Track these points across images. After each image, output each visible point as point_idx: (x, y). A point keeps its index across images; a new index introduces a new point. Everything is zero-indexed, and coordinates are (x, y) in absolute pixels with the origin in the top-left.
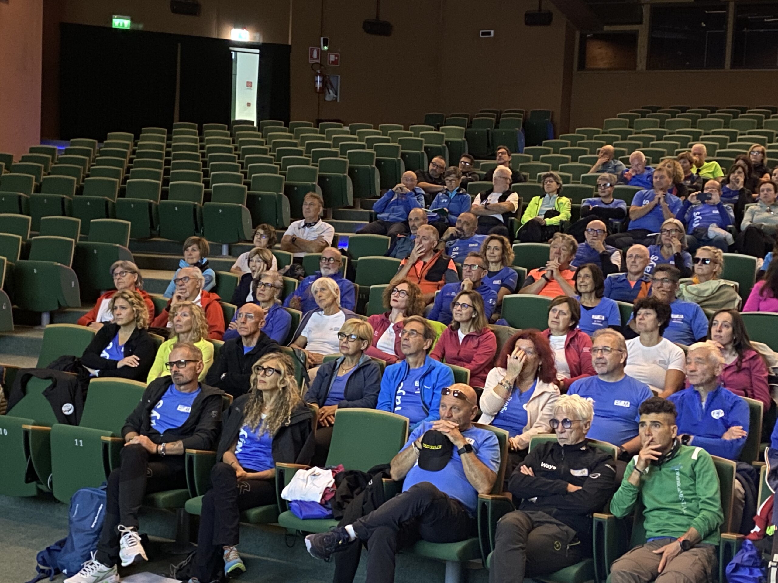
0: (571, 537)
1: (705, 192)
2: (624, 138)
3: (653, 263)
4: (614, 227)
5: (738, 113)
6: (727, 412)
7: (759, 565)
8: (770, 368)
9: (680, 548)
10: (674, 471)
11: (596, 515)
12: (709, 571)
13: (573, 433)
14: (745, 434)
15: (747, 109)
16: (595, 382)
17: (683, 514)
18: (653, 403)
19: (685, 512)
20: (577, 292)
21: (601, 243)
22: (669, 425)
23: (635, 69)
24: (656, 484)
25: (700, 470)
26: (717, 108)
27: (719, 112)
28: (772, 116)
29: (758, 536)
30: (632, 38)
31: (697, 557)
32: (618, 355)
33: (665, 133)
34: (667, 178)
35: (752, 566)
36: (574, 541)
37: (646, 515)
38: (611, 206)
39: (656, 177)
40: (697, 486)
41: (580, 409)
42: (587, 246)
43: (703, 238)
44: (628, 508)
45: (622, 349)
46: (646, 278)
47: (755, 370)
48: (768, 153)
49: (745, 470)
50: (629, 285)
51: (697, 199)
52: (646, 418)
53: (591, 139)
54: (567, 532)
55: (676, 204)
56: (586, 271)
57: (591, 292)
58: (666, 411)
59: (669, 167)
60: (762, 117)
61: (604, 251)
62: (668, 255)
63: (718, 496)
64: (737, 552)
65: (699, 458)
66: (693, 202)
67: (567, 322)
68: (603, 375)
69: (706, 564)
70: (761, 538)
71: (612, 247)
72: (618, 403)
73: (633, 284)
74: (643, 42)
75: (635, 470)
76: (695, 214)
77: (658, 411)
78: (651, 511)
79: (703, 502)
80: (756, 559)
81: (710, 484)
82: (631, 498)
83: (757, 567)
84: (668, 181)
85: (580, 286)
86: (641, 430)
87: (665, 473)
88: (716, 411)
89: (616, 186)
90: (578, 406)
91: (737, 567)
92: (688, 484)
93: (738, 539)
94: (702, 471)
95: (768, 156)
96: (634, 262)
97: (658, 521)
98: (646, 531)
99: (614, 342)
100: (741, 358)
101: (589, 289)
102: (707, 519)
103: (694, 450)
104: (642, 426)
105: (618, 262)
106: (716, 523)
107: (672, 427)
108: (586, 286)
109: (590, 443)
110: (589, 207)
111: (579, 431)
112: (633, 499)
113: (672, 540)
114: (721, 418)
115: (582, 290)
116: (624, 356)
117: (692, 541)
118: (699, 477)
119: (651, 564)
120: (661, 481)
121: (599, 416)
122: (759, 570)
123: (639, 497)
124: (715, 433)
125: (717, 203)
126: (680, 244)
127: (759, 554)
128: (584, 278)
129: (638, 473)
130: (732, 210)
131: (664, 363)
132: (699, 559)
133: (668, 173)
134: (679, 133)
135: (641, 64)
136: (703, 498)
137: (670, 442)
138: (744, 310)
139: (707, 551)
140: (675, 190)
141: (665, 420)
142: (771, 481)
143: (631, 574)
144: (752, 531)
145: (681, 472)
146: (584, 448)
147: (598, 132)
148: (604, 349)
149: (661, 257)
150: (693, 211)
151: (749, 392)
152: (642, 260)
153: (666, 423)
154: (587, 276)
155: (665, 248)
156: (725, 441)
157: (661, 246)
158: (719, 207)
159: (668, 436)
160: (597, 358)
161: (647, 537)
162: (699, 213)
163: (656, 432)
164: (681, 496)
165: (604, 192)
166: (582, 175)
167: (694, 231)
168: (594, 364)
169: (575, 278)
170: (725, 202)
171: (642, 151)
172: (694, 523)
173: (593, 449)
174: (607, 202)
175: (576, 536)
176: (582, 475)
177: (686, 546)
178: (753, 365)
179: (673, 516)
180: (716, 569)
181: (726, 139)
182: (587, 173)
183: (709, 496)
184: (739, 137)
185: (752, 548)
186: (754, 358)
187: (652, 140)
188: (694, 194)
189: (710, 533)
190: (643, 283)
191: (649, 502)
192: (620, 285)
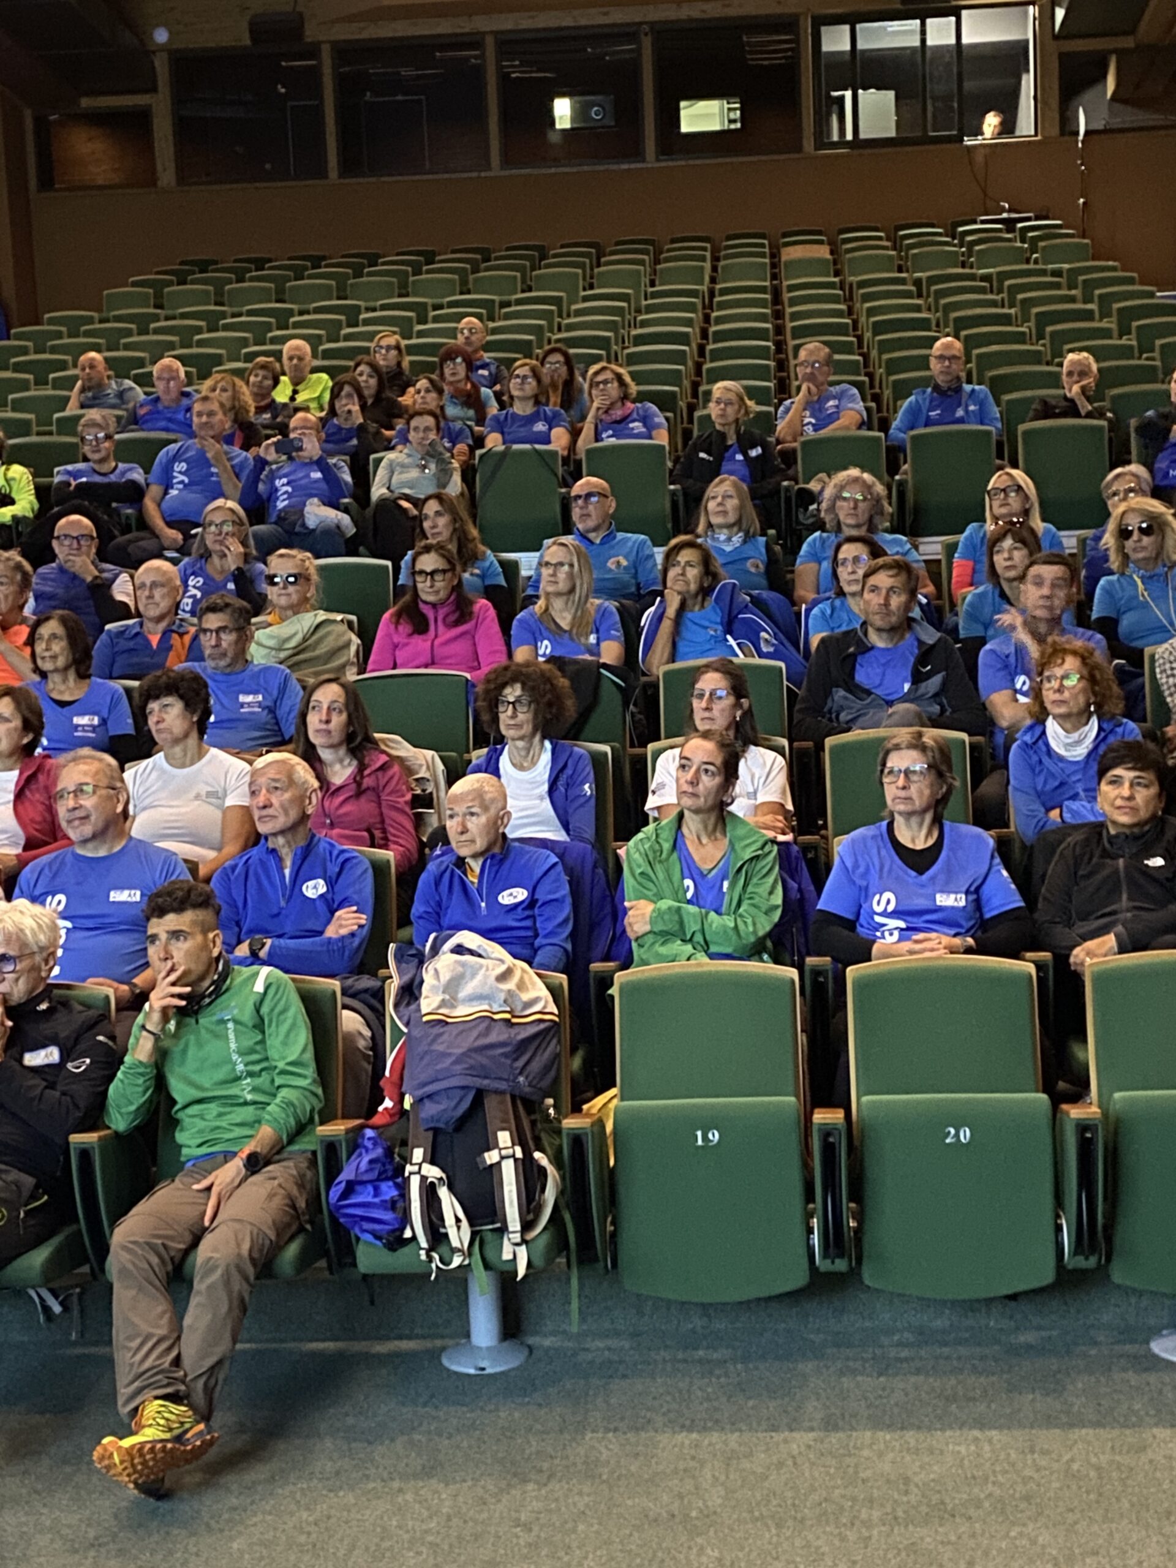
0: (26, 1194)
1: (292, 436)
2: (143, 331)
3: (194, 591)
4: (123, 520)
5: (363, 266)
6: (331, 884)
7: (390, 1174)
8: (411, 779)
9: (244, 1170)
10: (223, 1022)
11: (75, 1138)
12: (302, 1204)
13: (21, 981)
14: (363, 919)
15: (379, 256)
16: (69, 858)
17: (246, 1103)
18: (170, 894)
19: (249, 1097)
20: (37, 670)
21: (89, 562)
22: (205, 932)
23: (155, 185)
24: (192, 1052)
25: (272, 1010)
26: (324, 258)
27: (327, 266)
28: (425, 268)
29: (391, 1116)
30: (139, 122)
31: (276, 1182)
32: (109, 798)
33: (223, 315)
34: (220, 416)
35: (379, 1179)
36: (33, 1197)
37: (180, 1115)
38: (113, 478)
39: (200, 414)
40: (268, 1042)
41: (32, 930)
42: (62, 570)
43: (298, 529)
44: (138, 1109)
45: (115, 787)
46: (181, 626)
47: (388, 790)
48: (407, 346)
49: (366, 991)
50: (148, 643)
51: (277, 452)
52: (159, 925)
53: (77, 336)
54: (16, 1183)
55: (243, 464)
56: (51, 627)
57: (66, 669)
58: (196, 906)
59: (224, 390)
60: (406, 272)
61: (96, 578)
62: (222, 571)
63: (309, 1055)
64: (349, 1157)
65: (267, 988)
66: (269, 458)
67: (16, 736)
68: (85, 842)
69: (295, 1192)
70: (396, 1118)
71: (111, 567)
72: (116, 896)
73: (155, 640)
74: (163, 128)
75: (144, 1033)
76: (278, 483)
77: (179, 909)
78: (186, 1107)
79: (283, 1072)
80: (384, 1165)
81: (292, 1035)
82: (140, 1089)
83: (387, 1179)
84: (224, 422)
85: (43, 658)
86: (151, 950)
87: (207, 1029)
88: (311, 883)
89: (117, 437)
90: (28, 923)
91: (351, 1188)
92: (251, 1043)
93: (348, 1131)
94: (277, 1011)
95: (409, 354)
96: (150, 597)
97: (201, 1124)
98: (180, 1147)
99: (97, 773)
100: (362, 768)
101: (61, 662)
102: (290, 1104)
103: (257, 973)
104: (153, 942)
105: (128, 595)
106: (308, 1108)
107: (211, 935)
108: (54, 657)
109: (56, 992)
110: (69, 485)
111: (34, 974)
112: (145, 1092)
113: (228, 1156)
114: (322, 896)
115: (47, 666)
116: (123, 798)
117: (265, 1151)
118: (270, 1026)
119: (189, 1213)
120: (200, 1045)
121: (81, 929)
122: (391, 1183)
123: (160, 1083)
124: (311, 925)
125: (315, 458)
126: (241, 549)
127: (389, 1152)
128: (49, 641)
129: (151, 1037)
130: (346, 469)
131: (216, 796)
132: (280, 1185)
133: (222, 405)
134: (250, 313)
135: (167, 176)
136: (281, 1065)
137: (210, 965)
138: (369, 667)
139: (296, 1167)
140: (239, 438)
141: (194, 923)
142: (401, 1008)
143: (148, 1244)
144: (380, 1109)
145: (236, 1022)
146: (43, 1006)
147: (90, 321)
148: (79, 791)
149: (208, 579)
150: (272, 476)
151: (378, 834)
152: (165, 590)
153: (197, 930)
154: (54, 636)
155: (216, 559)
156: (330, 939)
157: (206, 555)
158: (320, 464)
159: (204, 955)
160: (69, 811)
161: (183, 1159)
162: (285, 480)
163: (180, 950)
164: (240, 1067)
165: (99, 451)
166: (56, 416)
167: (279, 517)
168: (64, 824)
169: (31, 641)
170: (332, 454)
171: (175, 357)
172: (267, 1117)
173: (65, 1003)
174: (103, 471)
175: (37, 1187)
176: (46, 1061)
177: (255, 1164)
178: (382, 782)
179: (228, 1109)
180: (315, 1201)
181: (340, 321)
182: (64, 410)
183: (290, 1059)
184: (362, 316)
185: (375, 1144)
186: (383, 768)
187: (199, 330)
188: (269, 442)
189: (301, 1129)
190: (175, 636)
191: (180, 1091)
192: (131, 644)
